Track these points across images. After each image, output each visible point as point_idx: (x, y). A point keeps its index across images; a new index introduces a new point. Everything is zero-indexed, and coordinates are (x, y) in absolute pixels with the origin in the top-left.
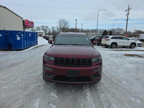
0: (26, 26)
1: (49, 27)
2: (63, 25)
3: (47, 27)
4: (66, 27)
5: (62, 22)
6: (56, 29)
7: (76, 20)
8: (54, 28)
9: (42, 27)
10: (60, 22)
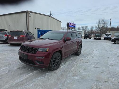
0: (69, 27)
1: (88, 27)
2: (102, 25)
3: (87, 27)
4: (105, 26)
5: (101, 22)
6: (94, 29)
7: (111, 19)
8: (92, 27)
9: (83, 27)
10: (99, 22)
